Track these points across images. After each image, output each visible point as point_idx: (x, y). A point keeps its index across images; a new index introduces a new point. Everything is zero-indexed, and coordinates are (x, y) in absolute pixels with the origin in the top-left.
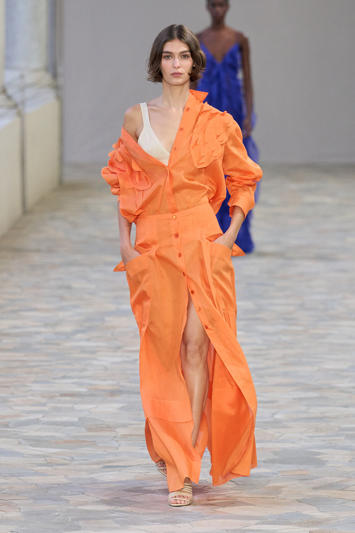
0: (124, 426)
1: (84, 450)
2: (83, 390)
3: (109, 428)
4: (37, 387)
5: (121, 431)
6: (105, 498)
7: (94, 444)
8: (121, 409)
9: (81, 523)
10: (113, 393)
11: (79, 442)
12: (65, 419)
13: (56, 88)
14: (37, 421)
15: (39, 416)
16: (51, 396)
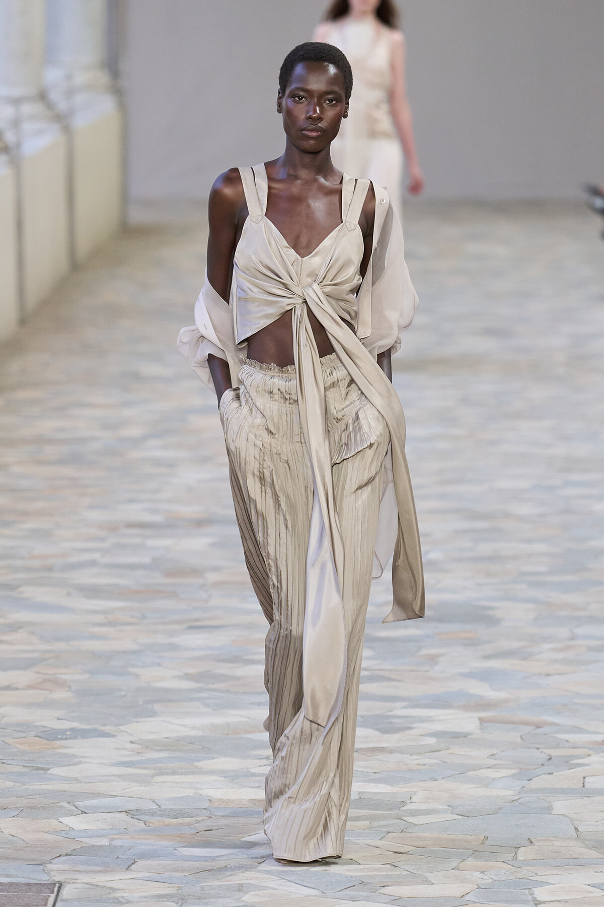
0: (216, 569)
1: (162, 604)
2: (158, 518)
3: (196, 572)
4: (94, 515)
5: (212, 577)
6: (192, 671)
7: (173, 595)
8: (214, 545)
9: (157, 707)
10: (201, 523)
11: (153, 592)
12: (132, 559)
13: (118, 91)
14: (93, 563)
15: (96, 556)
16: (113, 528)
